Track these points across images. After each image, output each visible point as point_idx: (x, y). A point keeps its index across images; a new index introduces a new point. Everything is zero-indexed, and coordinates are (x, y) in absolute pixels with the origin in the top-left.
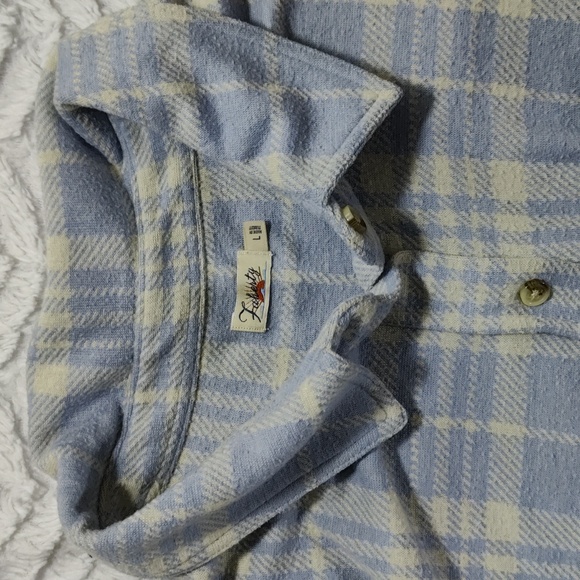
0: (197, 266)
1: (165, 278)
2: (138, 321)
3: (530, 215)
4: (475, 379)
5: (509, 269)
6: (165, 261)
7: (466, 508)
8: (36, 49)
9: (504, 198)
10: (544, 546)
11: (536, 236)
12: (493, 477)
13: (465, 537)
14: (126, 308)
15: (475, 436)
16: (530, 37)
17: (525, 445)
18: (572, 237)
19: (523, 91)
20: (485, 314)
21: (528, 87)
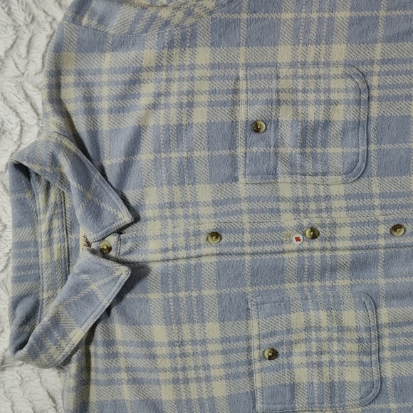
0: (63, 236)
1: (50, 243)
2: (40, 261)
3: (213, 206)
4: (193, 275)
5: (201, 229)
6: (50, 235)
7: (197, 327)
8: (11, 134)
9: (202, 200)
10: (231, 336)
11: (215, 215)
12: (206, 312)
13: (198, 339)
14: (35, 257)
15: (196, 298)
16: (207, 130)
17: (217, 297)
18: (229, 215)
19: (207, 153)
20: (195, 249)
21: (209, 150)
